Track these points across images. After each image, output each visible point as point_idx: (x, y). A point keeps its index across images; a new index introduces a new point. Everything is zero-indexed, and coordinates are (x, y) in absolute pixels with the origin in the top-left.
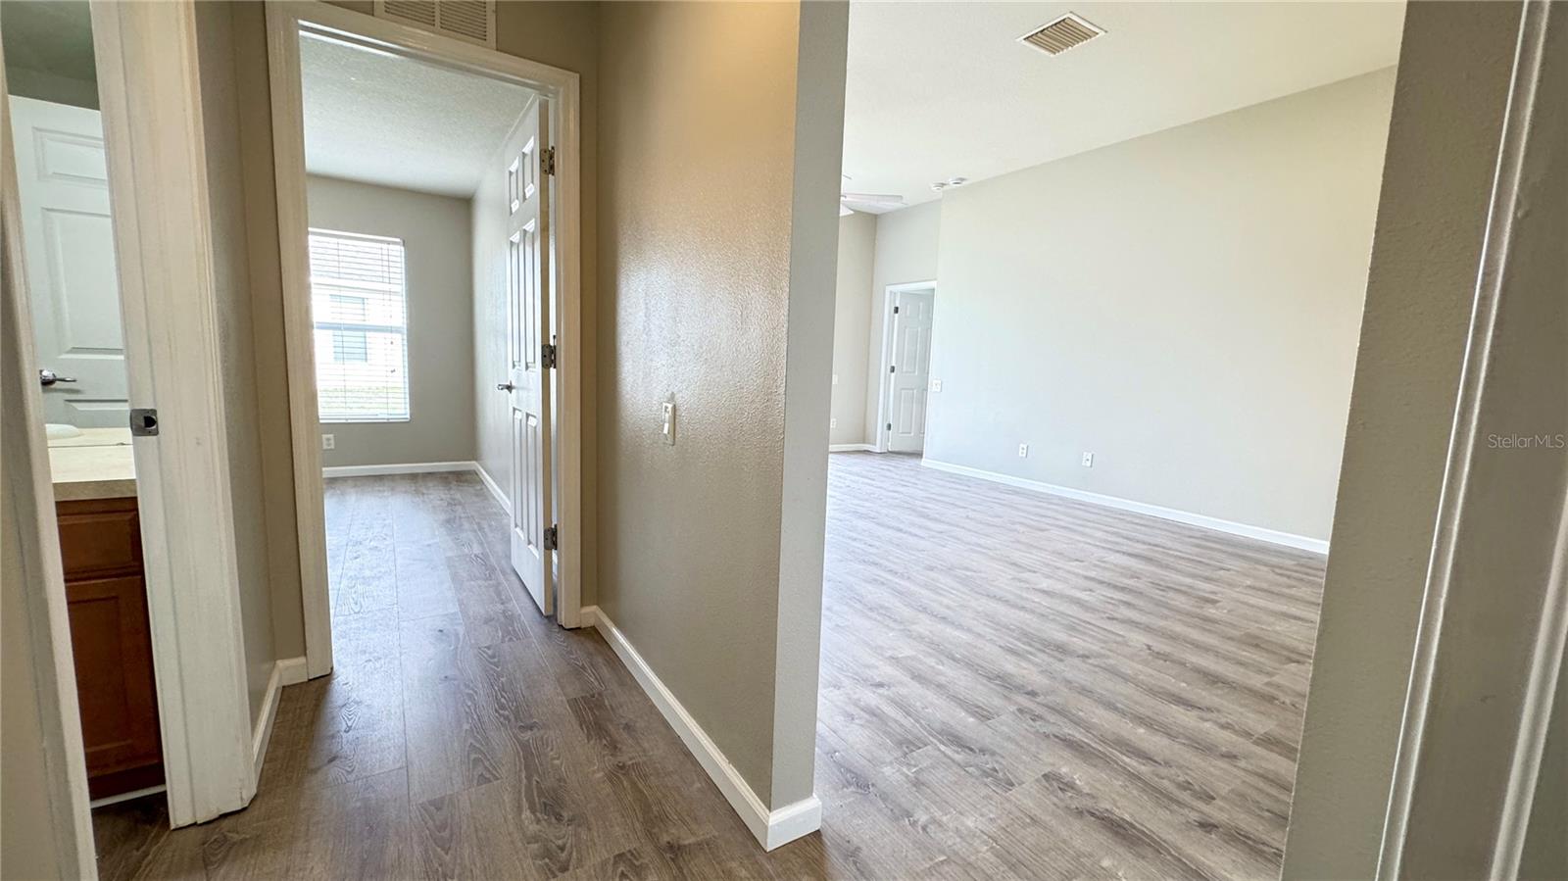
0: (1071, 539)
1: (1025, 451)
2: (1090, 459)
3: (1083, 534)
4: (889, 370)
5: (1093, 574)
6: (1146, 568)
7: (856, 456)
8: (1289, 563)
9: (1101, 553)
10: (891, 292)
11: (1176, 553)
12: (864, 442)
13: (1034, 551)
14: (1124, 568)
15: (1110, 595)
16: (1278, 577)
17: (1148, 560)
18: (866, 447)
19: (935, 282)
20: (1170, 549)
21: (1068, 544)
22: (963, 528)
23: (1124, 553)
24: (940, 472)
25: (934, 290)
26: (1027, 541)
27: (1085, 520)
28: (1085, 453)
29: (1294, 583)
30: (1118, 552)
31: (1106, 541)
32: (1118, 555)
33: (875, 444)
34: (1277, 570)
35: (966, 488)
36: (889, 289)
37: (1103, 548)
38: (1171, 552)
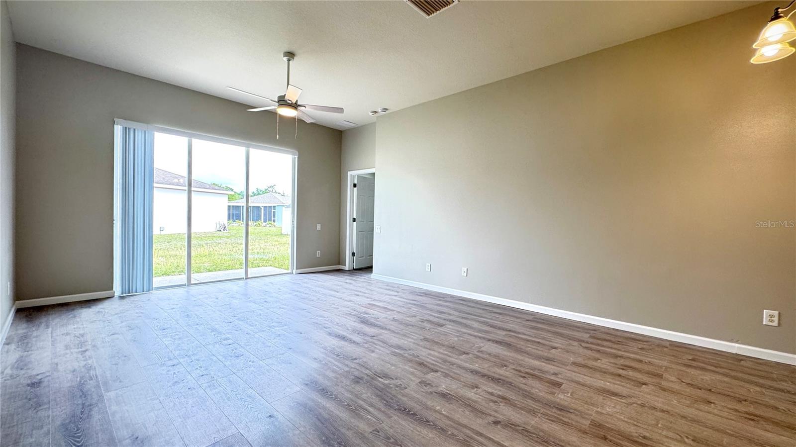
0: (459, 331)
1: (429, 268)
2: (466, 272)
3: (466, 326)
4: (352, 220)
5: (476, 367)
6: (509, 354)
7: (332, 274)
8: (586, 336)
9: (479, 343)
10: (351, 175)
11: (524, 337)
12: (339, 265)
13: (435, 348)
14: (495, 356)
15: (490, 390)
16: (585, 351)
17: (508, 345)
18: (341, 267)
19: (374, 169)
20: (519, 333)
21: (457, 336)
22: (389, 330)
23: (493, 341)
24: (383, 282)
25: (374, 173)
26: (431, 337)
27: (467, 313)
28: (463, 268)
29: (597, 355)
30: (489, 340)
31: (480, 331)
32: (490, 343)
33: (345, 266)
34: (583, 345)
35: (396, 294)
36: (349, 173)
37: (480, 338)
38: (520, 336)
